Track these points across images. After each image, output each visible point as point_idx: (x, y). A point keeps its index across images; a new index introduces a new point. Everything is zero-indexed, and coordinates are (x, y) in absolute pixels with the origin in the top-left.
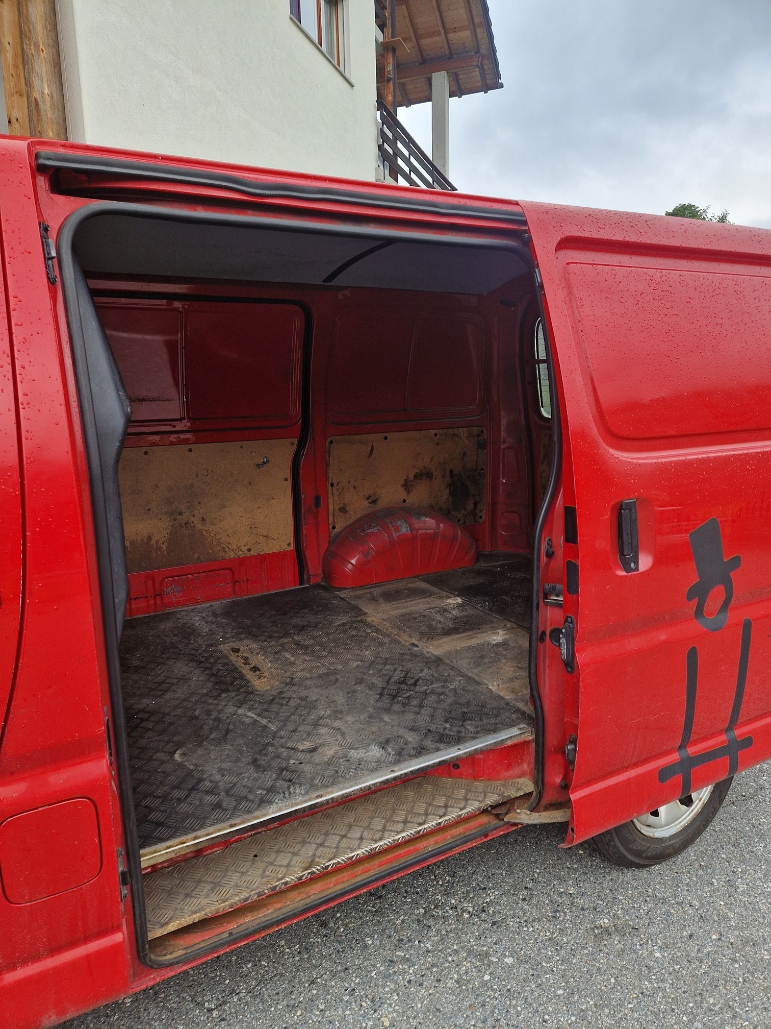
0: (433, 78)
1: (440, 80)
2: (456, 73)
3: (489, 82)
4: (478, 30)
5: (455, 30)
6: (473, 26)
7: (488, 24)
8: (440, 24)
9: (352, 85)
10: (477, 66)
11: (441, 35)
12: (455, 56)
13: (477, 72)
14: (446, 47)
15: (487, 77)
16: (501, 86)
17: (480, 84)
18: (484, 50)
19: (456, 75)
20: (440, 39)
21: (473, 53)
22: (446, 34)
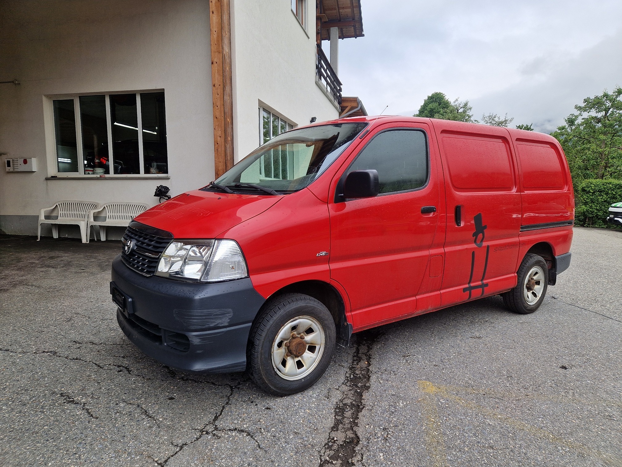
0: (331, 29)
1: (334, 31)
2: (342, 28)
3: (358, 33)
4: (355, 9)
5: (343, 8)
6: (352, 7)
7: (359, 6)
8: (336, 5)
9: (309, 38)
10: (353, 26)
11: (336, 10)
12: (342, 20)
13: (352, 29)
14: (338, 15)
15: (357, 31)
16: (363, 35)
17: (353, 34)
18: (357, 18)
19: (342, 29)
20: (335, 12)
21: (351, 20)
22: (339, 10)
